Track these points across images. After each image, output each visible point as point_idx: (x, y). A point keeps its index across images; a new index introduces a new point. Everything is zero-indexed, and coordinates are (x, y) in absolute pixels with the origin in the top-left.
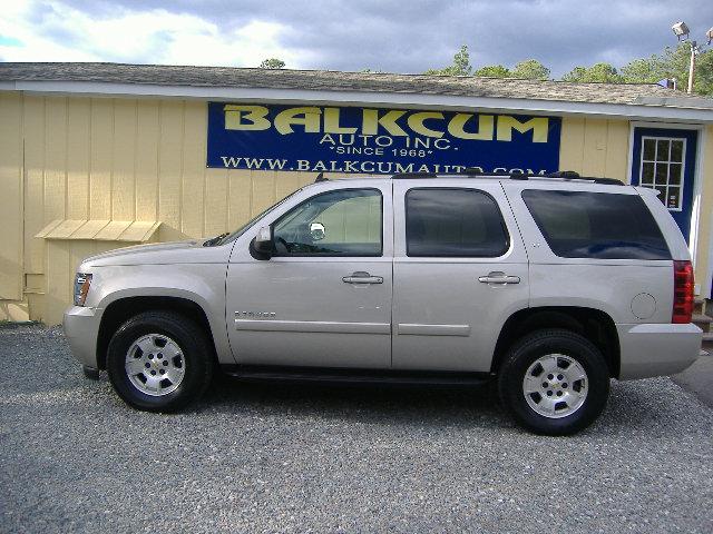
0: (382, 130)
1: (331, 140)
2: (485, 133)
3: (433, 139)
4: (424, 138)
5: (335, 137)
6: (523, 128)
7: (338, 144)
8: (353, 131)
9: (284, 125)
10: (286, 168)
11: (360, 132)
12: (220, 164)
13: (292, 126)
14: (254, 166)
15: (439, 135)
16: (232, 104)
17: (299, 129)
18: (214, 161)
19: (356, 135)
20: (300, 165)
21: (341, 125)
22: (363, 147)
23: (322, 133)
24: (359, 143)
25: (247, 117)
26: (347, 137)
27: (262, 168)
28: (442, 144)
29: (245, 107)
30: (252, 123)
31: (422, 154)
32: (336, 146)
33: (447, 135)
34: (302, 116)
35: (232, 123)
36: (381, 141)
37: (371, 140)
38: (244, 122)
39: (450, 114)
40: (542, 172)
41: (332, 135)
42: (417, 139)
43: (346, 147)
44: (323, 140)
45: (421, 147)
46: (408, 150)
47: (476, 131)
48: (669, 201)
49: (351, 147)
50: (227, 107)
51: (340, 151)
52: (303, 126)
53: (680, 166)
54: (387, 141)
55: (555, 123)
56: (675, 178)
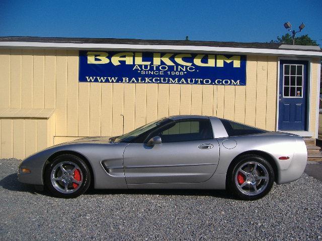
0: (162, 63)
1: (138, 68)
2: (211, 63)
3: (186, 67)
4: (182, 66)
5: (141, 66)
6: (228, 61)
7: (142, 70)
8: (148, 63)
9: (116, 61)
10: (117, 81)
11: (152, 63)
12: (86, 81)
13: (120, 61)
14: (102, 81)
15: (189, 64)
16: (90, 51)
17: (123, 63)
18: (82, 79)
19: (150, 65)
20: (124, 80)
21: (143, 61)
22: (154, 71)
23: (134, 65)
24: (152, 69)
25: (98, 57)
26: (146, 67)
27: (106, 82)
28: (191, 69)
29: (97, 53)
30: (100, 60)
31: (182, 73)
32: (141, 71)
33: (193, 65)
34: (124, 57)
35: (91, 60)
36: (162, 68)
37: (158, 67)
38: (96, 60)
39: (194, 55)
40: (238, 81)
41: (139, 65)
42: (179, 67)
43: (146, 71)
44: (135, 68)
45: (181, 70)
46: (175, 72)
47: (207, 62)
48: (297, 93)
49: (148, 71)
50: (88, 53)
51: (143, 73)
52: (125, 61)
53: (302, 77)
54: (165, 68)
55: (244, 58)
56: (299, 83)
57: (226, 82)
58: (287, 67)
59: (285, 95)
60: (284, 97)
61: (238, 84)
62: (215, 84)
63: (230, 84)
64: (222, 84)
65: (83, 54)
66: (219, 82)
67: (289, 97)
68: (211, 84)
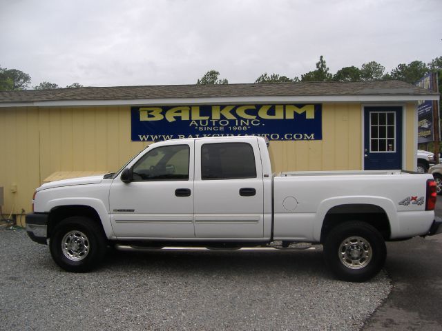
0: (222, 117)
1: (196, 123)
2: (279, 115)
3: (250, 120)
4: (245, 120)
5: (198, 121)
6: (300, 111)
7: (199, 125)
8: (207, 118)
9: (170, 117)
11: (211, 118)
12: (138, 140)
13: (175, 117)
14: (156, 139)
15: (254, 117)
16: (142, 107)
17: (178, 118)
18: (135, 138)
19: (209, 120)
21: (201, 115)
22: (213, 127)
23: (190, 120)
24: (210, 124)
25: (151, 114)
26: (204, 122)
27: (160, 140)
28: (255, 122)
29: (150, 109)
30: (153, 116)
31: (245, 128)
32: (198, 127)
33: (258, 117)
34: (180, 112)
35: (144, 117)
36: (222, 123)
37: (217, 123)
38: (150, 116)
39: (259, 106)
40: (312, 135)
41: (196, 121)
42: (242, 121)
43: (204, 127)
44: (191, 124)
45: (244, 125)
46: (237, 127)
47: (274, 114)
48: (388, 147)
49: (206, 126)
50: (141, 109)
51: (201, 129)
52: (180, 117)
53: (393, 127)
54: (226, 123)
55: (318, 108)
56: (391, 135)
57: (298, 137)
58: (374, 116)
59: (372, 150)
60: (371, 152)
61: (313, 138)
62: (284, 139)
63: (302, 139)
64: (293, 139)
65: (135, 111)
66: (289, 137)
67: (379, 152)
68: (280, 139)
